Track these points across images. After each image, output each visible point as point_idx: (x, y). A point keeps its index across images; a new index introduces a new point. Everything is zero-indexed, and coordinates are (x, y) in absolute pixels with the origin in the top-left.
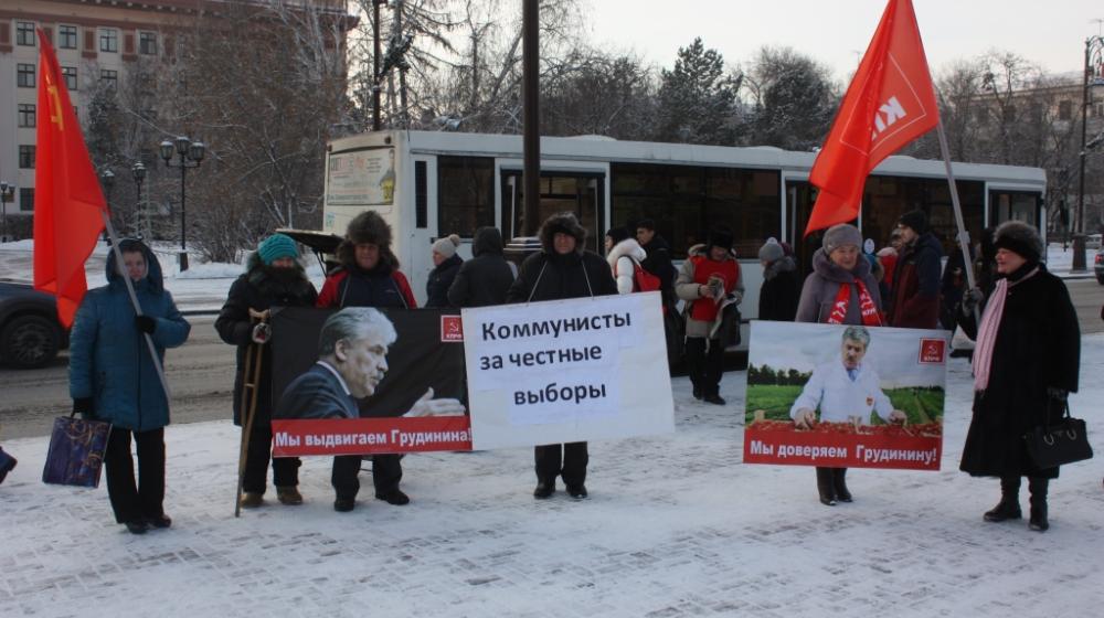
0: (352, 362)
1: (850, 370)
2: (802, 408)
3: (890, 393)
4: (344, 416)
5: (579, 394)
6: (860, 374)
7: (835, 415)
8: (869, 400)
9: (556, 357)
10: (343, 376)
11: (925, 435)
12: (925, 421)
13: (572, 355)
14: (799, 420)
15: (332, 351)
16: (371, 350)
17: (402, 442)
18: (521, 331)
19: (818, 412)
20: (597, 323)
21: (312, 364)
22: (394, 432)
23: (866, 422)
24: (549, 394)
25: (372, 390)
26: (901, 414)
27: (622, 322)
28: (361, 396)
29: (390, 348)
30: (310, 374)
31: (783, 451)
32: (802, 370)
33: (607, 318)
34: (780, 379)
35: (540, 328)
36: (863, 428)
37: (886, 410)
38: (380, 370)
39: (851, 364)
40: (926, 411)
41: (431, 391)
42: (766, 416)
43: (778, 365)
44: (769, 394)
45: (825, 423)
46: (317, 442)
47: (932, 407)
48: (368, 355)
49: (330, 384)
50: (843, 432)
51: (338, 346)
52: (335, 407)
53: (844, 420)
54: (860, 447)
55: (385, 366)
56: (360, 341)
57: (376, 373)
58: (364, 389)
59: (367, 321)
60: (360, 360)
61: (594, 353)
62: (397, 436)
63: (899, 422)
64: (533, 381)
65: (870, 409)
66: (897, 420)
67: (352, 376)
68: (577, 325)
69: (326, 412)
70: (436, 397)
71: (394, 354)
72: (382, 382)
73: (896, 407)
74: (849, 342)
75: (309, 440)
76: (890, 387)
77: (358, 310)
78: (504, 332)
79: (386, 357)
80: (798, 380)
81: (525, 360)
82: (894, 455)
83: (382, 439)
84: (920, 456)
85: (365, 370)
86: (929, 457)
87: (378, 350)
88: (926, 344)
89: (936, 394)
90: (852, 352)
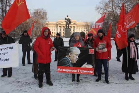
0: (72, 57)
4: (70, 66)
5: (4, 60)
9: (1, 54)
10: (70, 59)
15: (69, 55)
16: (75, 55)
17: (80, 72)
20: (8, 48)
21: (65, 56)
22: (79, 70)
25: (75, 62)
27: (11, 48)
28: (73, 63)
29: (79, 54)
30: (64, 58)
33: (9, 47)
38: (77, 58)
41: (86, 63)
46: (65, 70)
49: (68, 60)
51: (70, 54)
52: (68, 64)
55: (78, 58)
56: (74, 53)
57: (76, 59)
58: (74, 62)
59: (75, 49)
60: (73, 57)
62: (79, 71)
67: (72, 59)
69: (67, 65)
70: (87, 64)
71: (80, 56)
72: (77, 61)
75: (63, 70)
77: (73, 47)
79: (78, 56)
83: (76, 71)
85: (74, 58)
87: (77, 55)
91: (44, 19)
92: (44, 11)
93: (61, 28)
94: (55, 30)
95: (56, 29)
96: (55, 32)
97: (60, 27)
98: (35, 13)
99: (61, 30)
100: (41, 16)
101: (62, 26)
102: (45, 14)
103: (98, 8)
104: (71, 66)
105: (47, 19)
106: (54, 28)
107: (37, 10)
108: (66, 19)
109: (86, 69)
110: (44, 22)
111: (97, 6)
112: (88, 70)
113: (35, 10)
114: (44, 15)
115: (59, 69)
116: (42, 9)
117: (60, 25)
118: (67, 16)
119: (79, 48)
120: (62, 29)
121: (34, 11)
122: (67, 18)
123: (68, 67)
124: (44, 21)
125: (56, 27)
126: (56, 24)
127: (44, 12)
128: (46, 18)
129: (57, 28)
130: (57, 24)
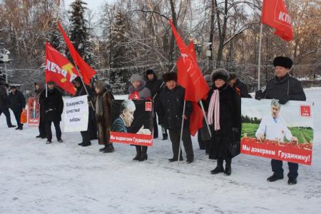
1: (274, 118)
3: (291, 129)
6: (278, 120)
7: (270, 137)
8: (283, 132)
11: (306, 149)
12: (306, 143)
21: (118, 117)
23: (282, 141)
26: (296, 139)
32: (258, 118)
36: (281, 143)
37: (290, 137)
39: (275, 116)
40: (306, 138)
41: (143, 127)
42: (248, 135)
43: (251, 116)
44: (248, 127)
45: (268, 140)
47: (308, 137)
48: (129, 114)
50: (274, 144)
53: (274, 139)
54: (280, 151)
63: (295, 142)
65: (283, 136)
66: (294, 141)
74: (273, 106)
76: (291, 126)
80: (257, 122)
87: (131, 113)
88: (302, 108)
89: (309, 131)
90: (275, 111)
104: (126, 131)
109: (142, 137)
112: (146, 139)
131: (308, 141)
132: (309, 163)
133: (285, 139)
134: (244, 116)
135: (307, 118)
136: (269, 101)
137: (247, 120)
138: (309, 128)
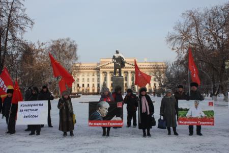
1: (196, 108)
2: (188, 115)
5: (33, 117)
7: (194, 116)
13: (33, 110)
14: (188, 117)
18: (26, 106)
19: (191, 115)
23: (200, 117)
24: (29, 116)
26: (206, 116)
31: (185, 122)
32: (188, 108)
34: (184, 110)
35: (29, 105)
37: (203, 115)
39: (196, 107)
43: (183, 107)
61: (37, 110)
63: (206, 117)
64: (27, 114)
68: (35, 105)
73: (205, 114)
78: (24, 106)
80: (187, 110)
81: (26, 110)
82: (205, 123)
84: (210, 123)
86: (212, 123)
91: (71, 58)
92: (71, 42)
93: (106, 75)
94: (93, 79)
95: (96, 77)
96: (93, 85)
97: (104, 72)
98: (53, 47)
99: (105, 79)
100: (66, 53)
101: (108, 71)
102: (73, 48)
103: (171, 39)
104: (102, 119)
105: (77, 59)
106: (91, 75)
107: (58, 41)
108: (114, 57)
110: (72, 65)
111: (170, 35)
113: (53, 42)
114: (72, 52)
115: (90, 124)
116: (68, 40)
117: (104, 70)
118: (117, 52)
119: (108, 102)
120: (109, 77)
121: (52, 44)
122: (117, 56)
123: (99, 121)
124: (71, 63)
125: (96, 73)
126: (95, 67)
127: (71, 46)
128: (75, 57)
129: (99, 76)
130: (98, 67)
131: (212, 116)
132: (213, 125)
133: (201, 116)
134: (180, 108)
135: (211, 107)
136: (194, 101)
137: (181, 109)
138: (213, 111)
